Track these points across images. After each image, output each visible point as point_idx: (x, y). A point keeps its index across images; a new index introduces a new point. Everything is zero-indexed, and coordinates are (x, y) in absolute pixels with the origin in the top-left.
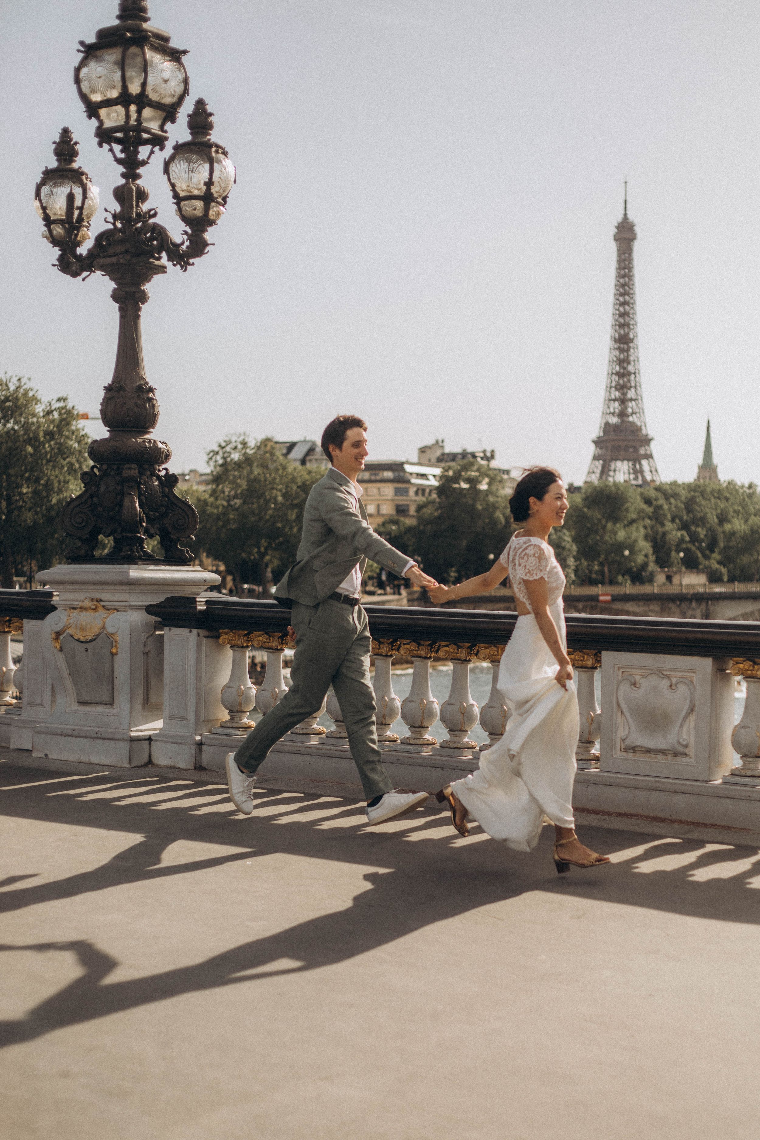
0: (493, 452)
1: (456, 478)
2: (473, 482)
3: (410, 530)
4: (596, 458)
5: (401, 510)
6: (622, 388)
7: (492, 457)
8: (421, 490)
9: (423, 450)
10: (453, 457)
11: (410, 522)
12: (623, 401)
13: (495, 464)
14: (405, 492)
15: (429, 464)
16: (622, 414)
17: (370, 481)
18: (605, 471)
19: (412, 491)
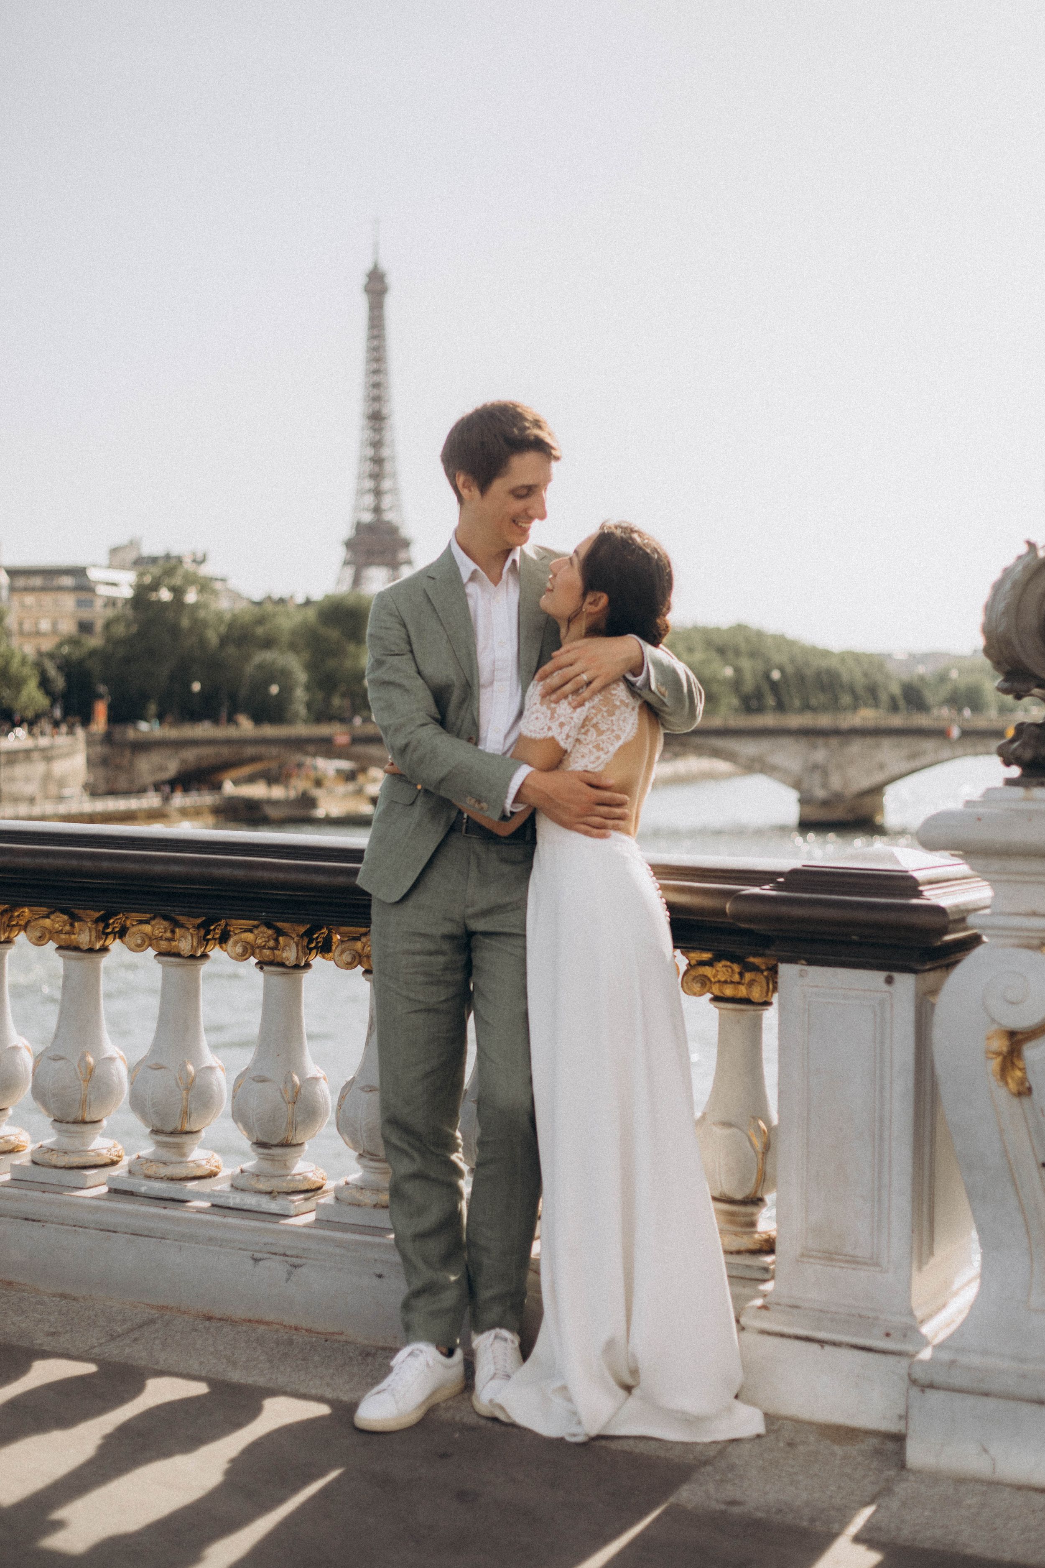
0: (205, 556)
1: (155, 586)
2: (178, 592)
3: (93, 653)
4: (346, 563)
5: (85, 627)
6: (377, 476)
7: (203, 561)
8: (111, 602)
9: (114, 551)
10: (154, 560)
11: (95, 641)
12: (378, 493)
13: (205, 570)
14: (89, 604)
15: (122, 567)
16: (377, 510)
17: (43, 589)
18: (357, 580)
19: (99, 603)
